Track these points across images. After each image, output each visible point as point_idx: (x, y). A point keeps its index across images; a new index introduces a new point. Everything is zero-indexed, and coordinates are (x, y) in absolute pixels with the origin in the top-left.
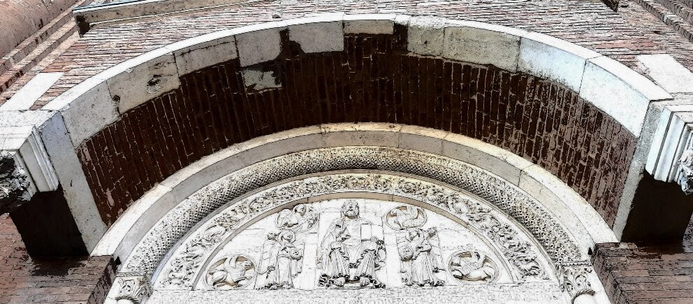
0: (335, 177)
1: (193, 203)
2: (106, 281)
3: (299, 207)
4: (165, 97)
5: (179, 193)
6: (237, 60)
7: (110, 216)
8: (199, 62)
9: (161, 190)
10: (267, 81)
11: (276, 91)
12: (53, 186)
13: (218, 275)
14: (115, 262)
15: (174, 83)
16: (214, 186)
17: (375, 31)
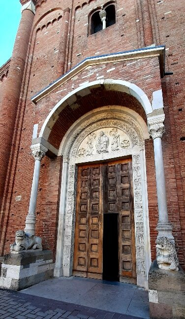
0: (99, 123)
1: (71, 138)
2: (62, 160)
3: (92, 134)
4: (57, 121)
5: (68, 137)
6: (68, 105)
7: (58, 148)
8: (60, 110)
9: (65, 138)
10: (77, 106)
11: (80, 107)
12: (47, 150)
13: (79, 153)
14: (62, 157)
15: (58, 117)
16: (74, 134)
17: (97, 87)
